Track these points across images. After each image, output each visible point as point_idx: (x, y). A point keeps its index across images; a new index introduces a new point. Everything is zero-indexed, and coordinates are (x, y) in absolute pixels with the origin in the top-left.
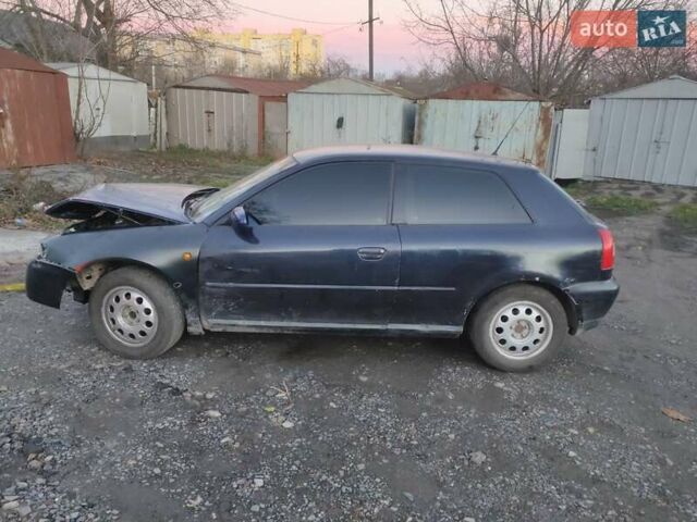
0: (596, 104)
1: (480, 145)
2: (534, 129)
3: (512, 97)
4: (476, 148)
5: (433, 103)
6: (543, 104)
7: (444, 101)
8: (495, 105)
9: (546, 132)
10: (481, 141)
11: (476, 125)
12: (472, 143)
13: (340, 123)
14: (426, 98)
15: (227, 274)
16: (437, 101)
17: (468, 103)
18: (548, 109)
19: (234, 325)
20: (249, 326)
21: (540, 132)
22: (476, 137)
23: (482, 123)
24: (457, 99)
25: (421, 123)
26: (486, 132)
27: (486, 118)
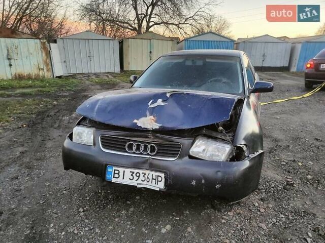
0: (59, 41)
2: (40, 53)
3: (23, 36)
4: (10, 66)
6: (42, 40)
9: (47, 54)
10: (12, 61)
18: (45, 43)
22: (9, 59)
23: (10, 51)
26: (14, 55)
27: (11, 47)
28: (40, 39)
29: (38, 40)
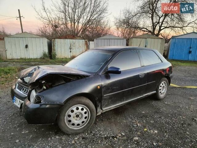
0: (95, 40)
1: (71, 51)
2: (84, 46)
3: (78, 38)
4: (71, 52)
5: (57, 40)
6: (85, 40)
7: (60, 39)
8: (74, 40)
9: (87, 47)
10: (71, 50)
11: (70, 46)
12: (69, 50)
13: (27, 46)
14: (54, 39)
15: (110, 90)
16: (58, 39)
17: (67, 40)
18: (87, 41)
19: (110, 108)
20: (114, 107)
21: (86, 47)
22: (70, 49)
23: (71, 45)
24: (63, 39)
25: (54, 45)
26: (73, 47)
27: (72, 44)
28: (85, 39)
29: (84, 40)
